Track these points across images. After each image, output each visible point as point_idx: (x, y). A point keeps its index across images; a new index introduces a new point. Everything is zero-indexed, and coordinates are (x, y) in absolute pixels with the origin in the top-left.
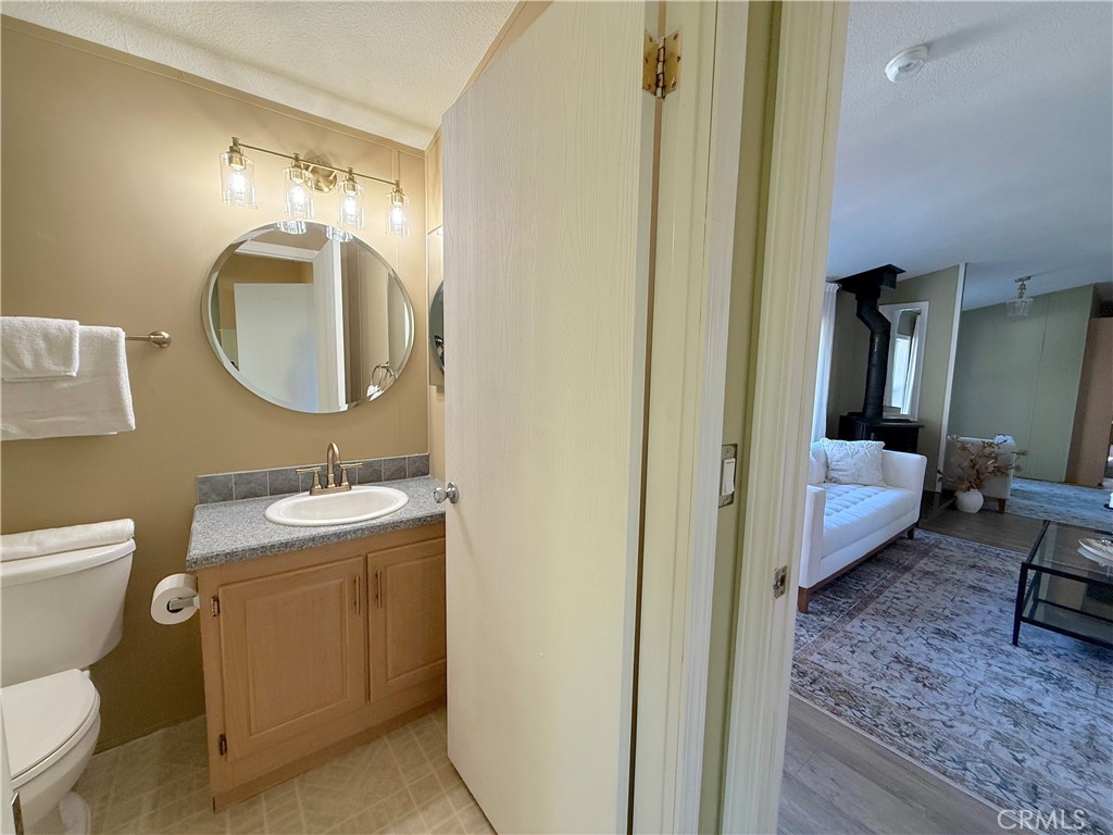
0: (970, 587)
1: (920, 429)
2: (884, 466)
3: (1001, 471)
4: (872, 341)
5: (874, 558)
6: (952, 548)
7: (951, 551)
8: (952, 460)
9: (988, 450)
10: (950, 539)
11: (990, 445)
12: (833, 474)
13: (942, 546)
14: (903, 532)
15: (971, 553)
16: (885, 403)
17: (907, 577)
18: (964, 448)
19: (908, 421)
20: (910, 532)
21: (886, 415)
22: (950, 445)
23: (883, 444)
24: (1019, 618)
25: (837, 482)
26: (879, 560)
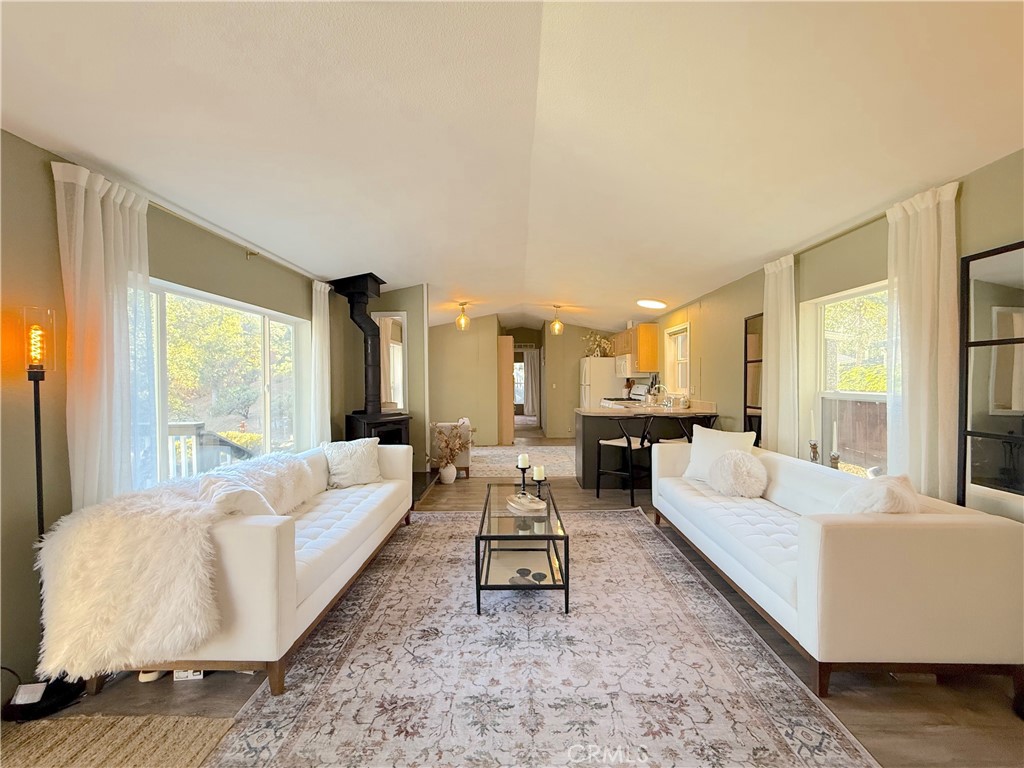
0: (450, 561)
1: (410, 420)
2: (380, 461)
3: (464, 447)
4: (366, 342)
5: (374, 563)
6: (437, 523)
7: (437, 526)
8: (434, 444)
9: (455, 431)
10: (436, 514)
11: (456, 427)
12: (335, 479)
13: (430, 524)
14: (401, 520)
15: (450, 523)
16: (383, 400)
17: (402, 572)
18: (440, 433)
19: (400, 414)
20: (407, 519)
21: (383, 410)
22: (432, 431)
23: (378, 439)
24: (479, 588)
25: (338, 487)
26: (379, 563)
